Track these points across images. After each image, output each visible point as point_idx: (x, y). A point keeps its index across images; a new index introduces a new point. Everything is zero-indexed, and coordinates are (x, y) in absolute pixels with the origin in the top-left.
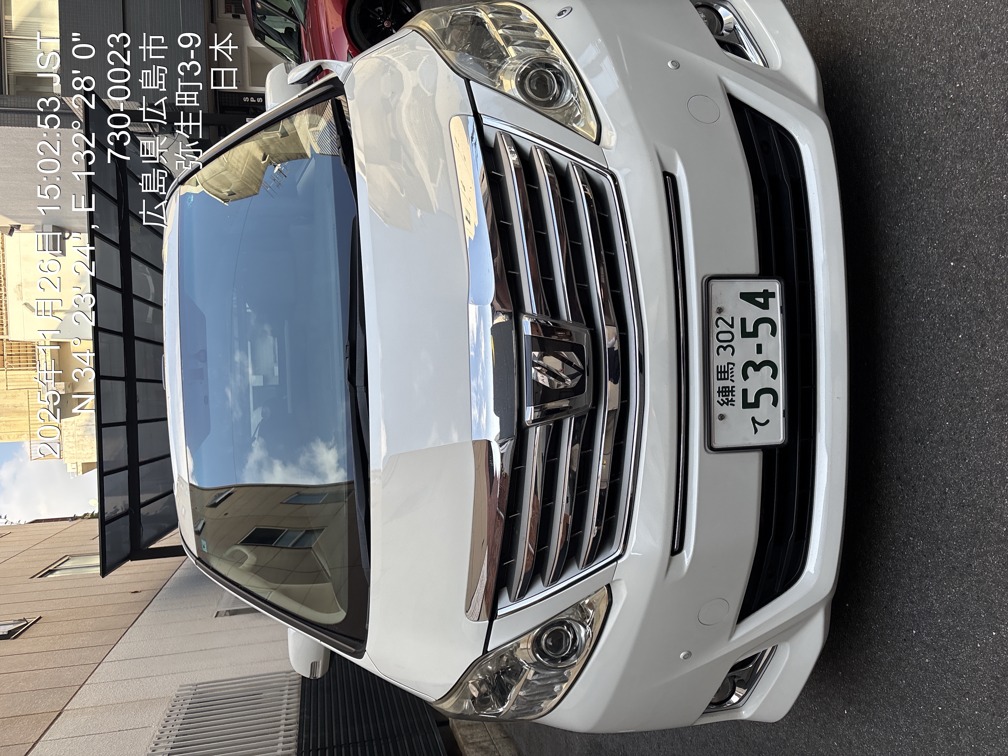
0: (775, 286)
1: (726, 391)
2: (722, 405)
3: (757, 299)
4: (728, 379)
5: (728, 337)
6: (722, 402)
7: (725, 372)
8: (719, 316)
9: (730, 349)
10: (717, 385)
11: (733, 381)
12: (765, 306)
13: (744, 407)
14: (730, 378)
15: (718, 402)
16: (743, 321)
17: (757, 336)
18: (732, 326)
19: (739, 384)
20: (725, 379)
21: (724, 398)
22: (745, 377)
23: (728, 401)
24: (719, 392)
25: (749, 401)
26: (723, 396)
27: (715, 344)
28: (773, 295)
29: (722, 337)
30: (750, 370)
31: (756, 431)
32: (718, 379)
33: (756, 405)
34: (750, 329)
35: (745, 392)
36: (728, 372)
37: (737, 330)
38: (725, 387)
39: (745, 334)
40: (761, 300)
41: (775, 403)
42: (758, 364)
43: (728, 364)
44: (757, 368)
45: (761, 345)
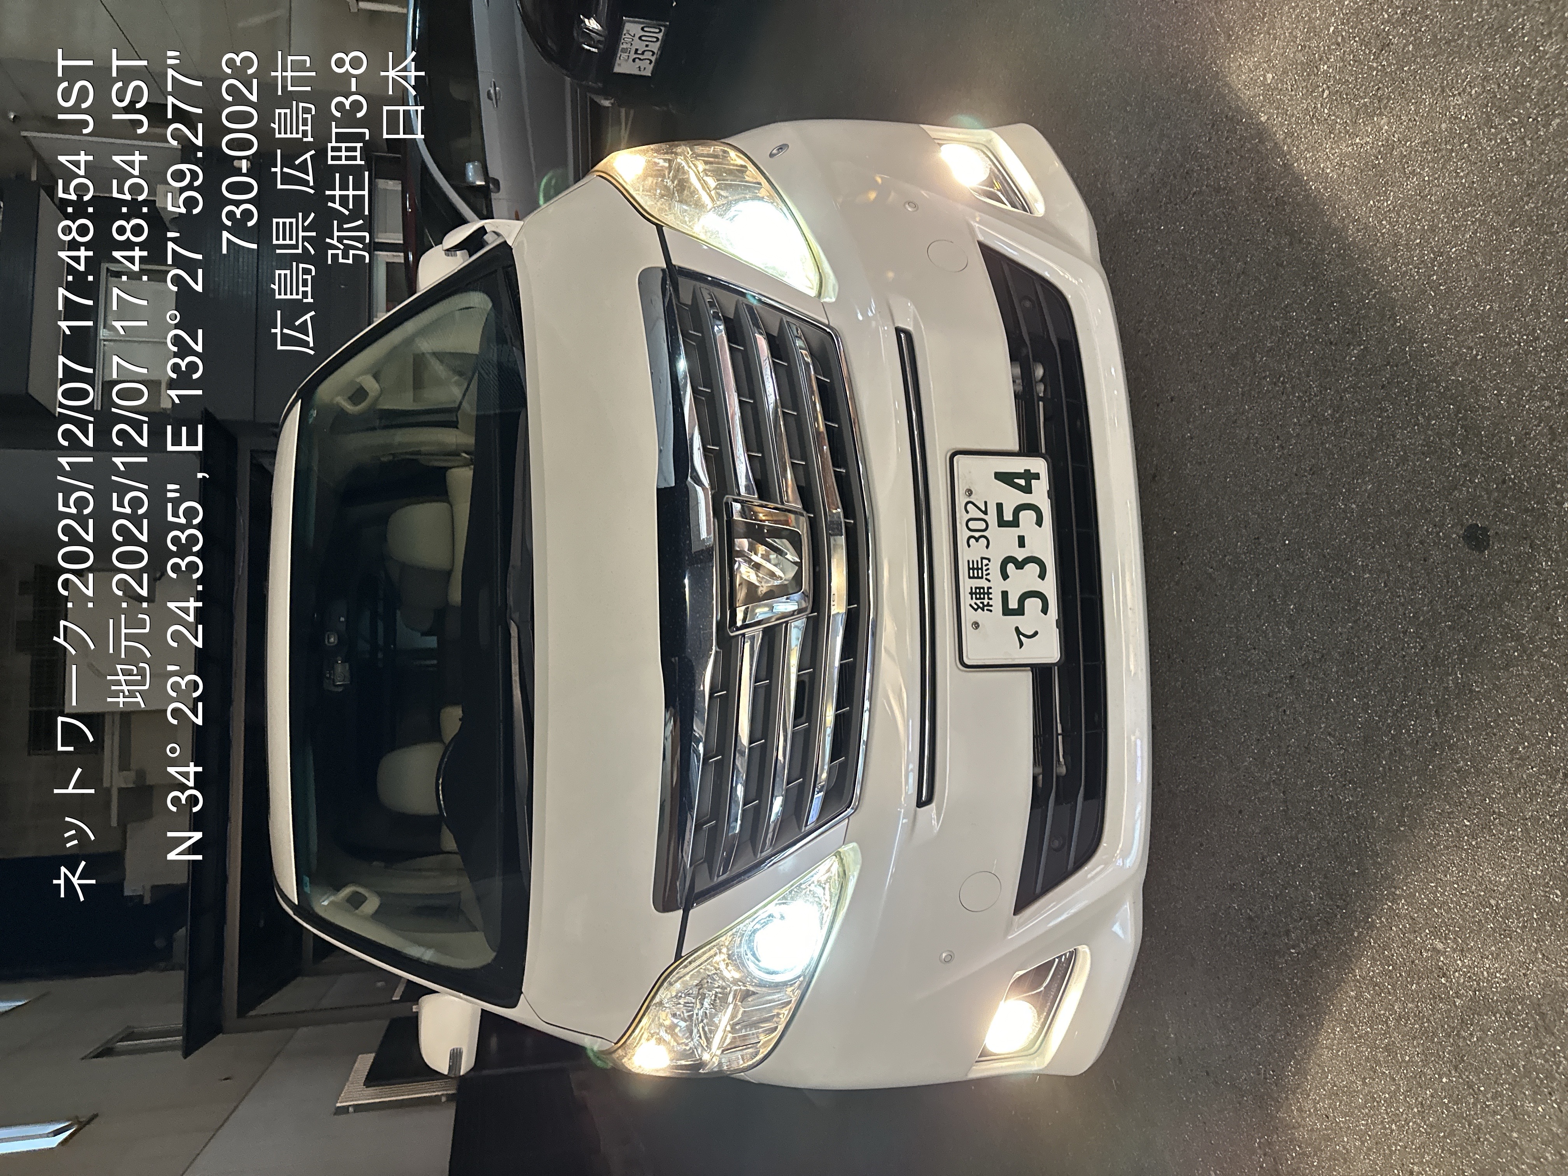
0: (1039, 465)
1: (979, 593)
2: (976, 610)
3: (1016, 480)
4: (982, 578)
5: (984, 526)
6: (976, 607)
7: (978, 569)
8: (968, 500)
9: (983, 541)
10: (967, 584)
11: (989, 581)
12: (1027, 490)
13: (1004, 614)
14: (985, 577)
15: (971, 605)
16: (1000, 507)
17: (1018, 526)
18: (985, 513)
19: (997, 585)
20: (978, 577)
21: (978, 602)
22: (1005, 576)
23: (984, 606)
24: (971, 593)
25: (1011, 607)
26: (976, 599)
27: (963, 534)
28: (1037, 476)
29: (973, 525)
30: (1011, 567)
31: (1021, 644)
32: (970, 577)
33: (1020, 611)
34: (1008, 516)
35: (1005, 594)
36: (982, 569)
37: (992, 517)
38: (980, 588)
39: (1002, 523)
40: (1022, 482)
41: (1045, 610)
42: (1020, 560)
43: (982, 558)
44: (1020, 565)
45: (1023, 537)
